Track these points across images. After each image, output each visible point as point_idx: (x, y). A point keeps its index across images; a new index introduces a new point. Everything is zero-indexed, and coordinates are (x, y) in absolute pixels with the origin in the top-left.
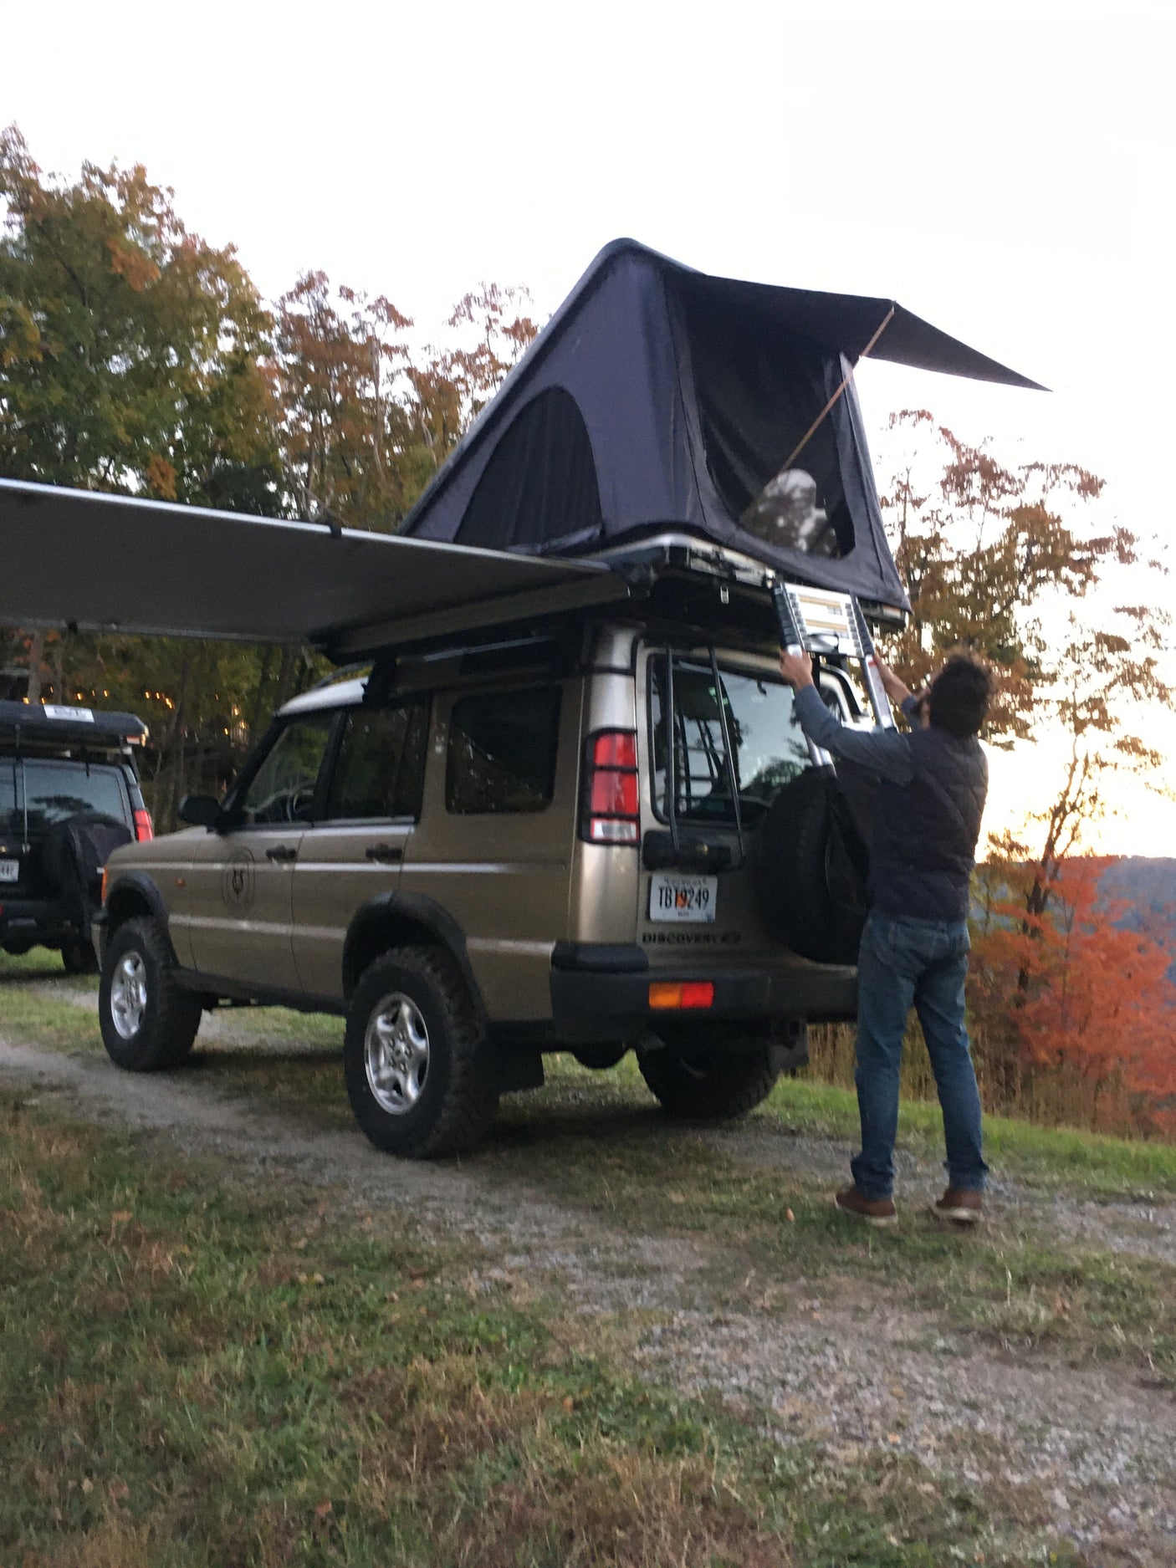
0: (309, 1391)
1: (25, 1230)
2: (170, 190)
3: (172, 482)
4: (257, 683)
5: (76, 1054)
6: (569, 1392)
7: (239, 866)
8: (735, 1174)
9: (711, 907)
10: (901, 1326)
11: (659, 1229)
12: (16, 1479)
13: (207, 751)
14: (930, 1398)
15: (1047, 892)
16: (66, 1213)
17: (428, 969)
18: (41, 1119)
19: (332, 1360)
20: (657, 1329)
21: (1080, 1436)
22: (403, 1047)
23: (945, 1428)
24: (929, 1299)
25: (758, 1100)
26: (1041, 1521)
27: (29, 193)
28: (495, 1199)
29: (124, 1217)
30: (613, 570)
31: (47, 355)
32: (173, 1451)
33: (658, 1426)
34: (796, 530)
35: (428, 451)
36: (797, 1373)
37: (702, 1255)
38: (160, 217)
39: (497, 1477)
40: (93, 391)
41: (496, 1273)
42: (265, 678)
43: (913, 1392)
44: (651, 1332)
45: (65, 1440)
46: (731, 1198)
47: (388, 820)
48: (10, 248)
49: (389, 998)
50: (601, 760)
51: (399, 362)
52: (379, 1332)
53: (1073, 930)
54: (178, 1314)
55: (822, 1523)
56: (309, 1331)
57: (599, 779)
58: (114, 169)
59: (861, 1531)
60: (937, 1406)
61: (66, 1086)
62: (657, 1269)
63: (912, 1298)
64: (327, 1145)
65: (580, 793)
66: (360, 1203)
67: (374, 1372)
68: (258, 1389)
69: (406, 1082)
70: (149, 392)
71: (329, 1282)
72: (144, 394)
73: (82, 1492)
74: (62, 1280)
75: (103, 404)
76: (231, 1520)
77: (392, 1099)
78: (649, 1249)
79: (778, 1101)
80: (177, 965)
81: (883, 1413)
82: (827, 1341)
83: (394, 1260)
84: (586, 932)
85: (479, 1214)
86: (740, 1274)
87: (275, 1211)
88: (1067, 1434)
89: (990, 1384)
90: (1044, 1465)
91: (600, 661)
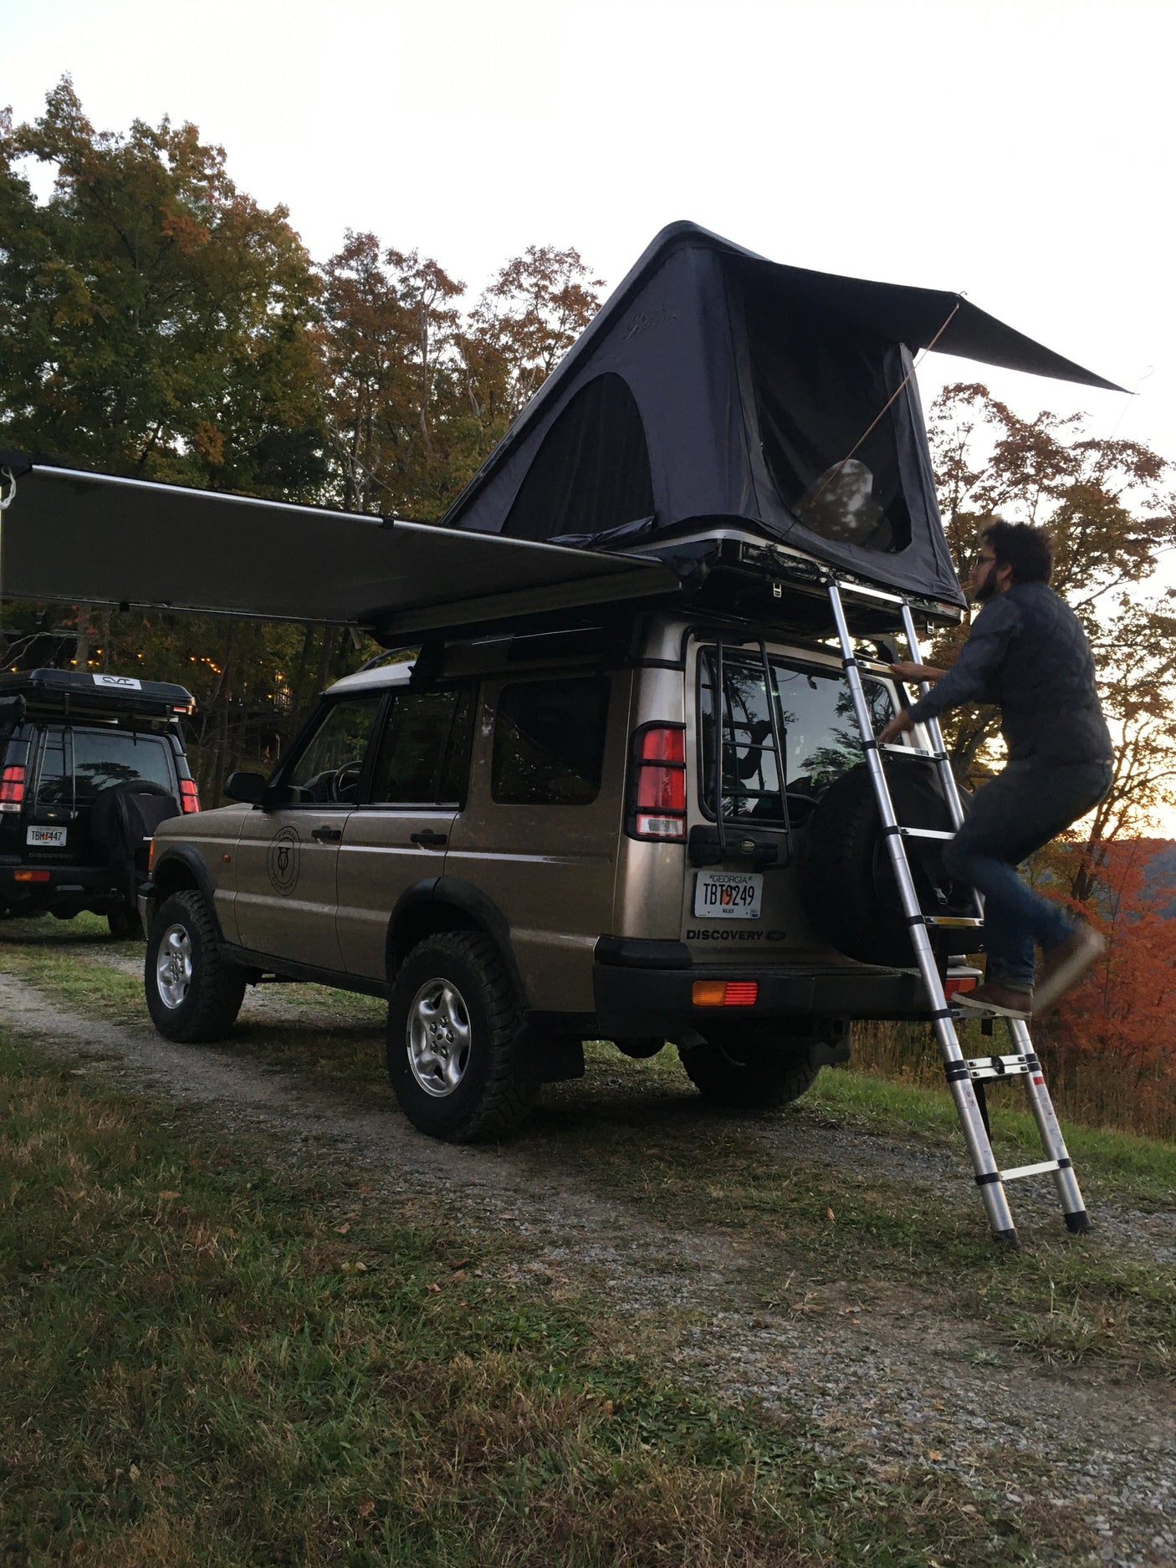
0: (352, 1384)
1: (73, 1206)
2: (221, 152)
3: (219, 447)
4: (300, 649)
5: (121, 1023)
6: (610, 1396)
7: (283, 845)
8: (775, 1169)
9: (756, 905)
10: (942, 1335)
11: (698, 1225)
12: (65, 1463)
13: (252, 716)
14: (972, 1413)
15: (1093, 877)
16: (113, 1189)
17: (471, 956)
18: (88, 1091)
19: (374, 1352)
20: (697, 1330)
21: (1123, 1458)
22: (445, 1031)
23: (987, 1446)
24: (970, 1309)
25: (799, 1093)
26: (1084, 1548)
27: (81, 155)
28: (535, 1187)
29: (170, 1195)
30: (664, 563)
31: (97, 317)
32: (218, 1441)
33: (699, 1435)
34: (845, 505)
35: (474, 420)
36: (837, 1382)
37: (742, 1254)
38: (209, 178)
39: (537, 1481)
40: (143, 355)
41: (535, 1266)
42: (308, 644)
43: (954, 1407)
44: (691, 1334)
45: (113, 1424)
46: (772, 1195)
47: (434, 805)
48: (62, 209)
49: (432, 983)
50: (648, 754)
51: (446, 330)
52: (419, 1326)
53: (1119, 917)
54: (223, 1300)
55: (863, 1543)
56: (351, 1322)
57: (647, 772)
58: (165, 130)
59: (902, 1553)
60: (979, 1422)
61: (112, 1056)
62: (697, 1267)
63: (954, 1307)
64: (368, 1126)
65: (627, 785)
66: (401, 1187)
67: (416, 1367)
68: (302, 1380)
69: (447, 1066)
70: (197, 356)
71: (371, 1271)
72: (192, 358)
73: (130, 1481)
74: (109, 1261)
75: (153, 368)
76: (275, 1514)
77: (432, 1082)
78: (689, 1245)
79: (818, 1093)
80: (222, 940)
81: (923, 1428)
82: (867, 1349)
83: (434, 1250)
84: (631, 926)
85: (519, 1203)
86: (780, 1275)
87: (318, 1194)
88: (1111, 1456)
89: (1033, 1401)
90: (1087, 1489)
91: (650, 655)
